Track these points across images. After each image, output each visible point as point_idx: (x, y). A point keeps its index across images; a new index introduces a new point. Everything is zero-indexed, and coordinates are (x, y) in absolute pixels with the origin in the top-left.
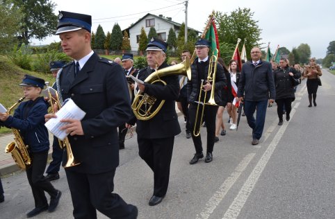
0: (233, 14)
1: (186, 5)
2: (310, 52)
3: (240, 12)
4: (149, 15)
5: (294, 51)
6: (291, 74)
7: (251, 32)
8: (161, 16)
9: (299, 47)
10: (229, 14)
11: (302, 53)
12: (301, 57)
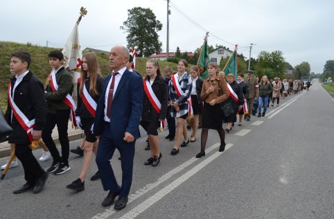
2: (309, 68)
3: (276, 52)
8: (228, 49)
10: (271, 53)
11: (304, 69)
12: (302, 73)
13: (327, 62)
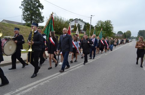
0: (105, 22)
1: (91, 18)
2: (131, 34)
3: (108, 21)
4: (76, 19)
5: (125, 33)
6: (89, 42)
7: (111, 28)
8: (80, 19)
9: (127, 32)
10: (104, 22)
11: (128, 34)
12: (127, 36)
13: (139, 31)
